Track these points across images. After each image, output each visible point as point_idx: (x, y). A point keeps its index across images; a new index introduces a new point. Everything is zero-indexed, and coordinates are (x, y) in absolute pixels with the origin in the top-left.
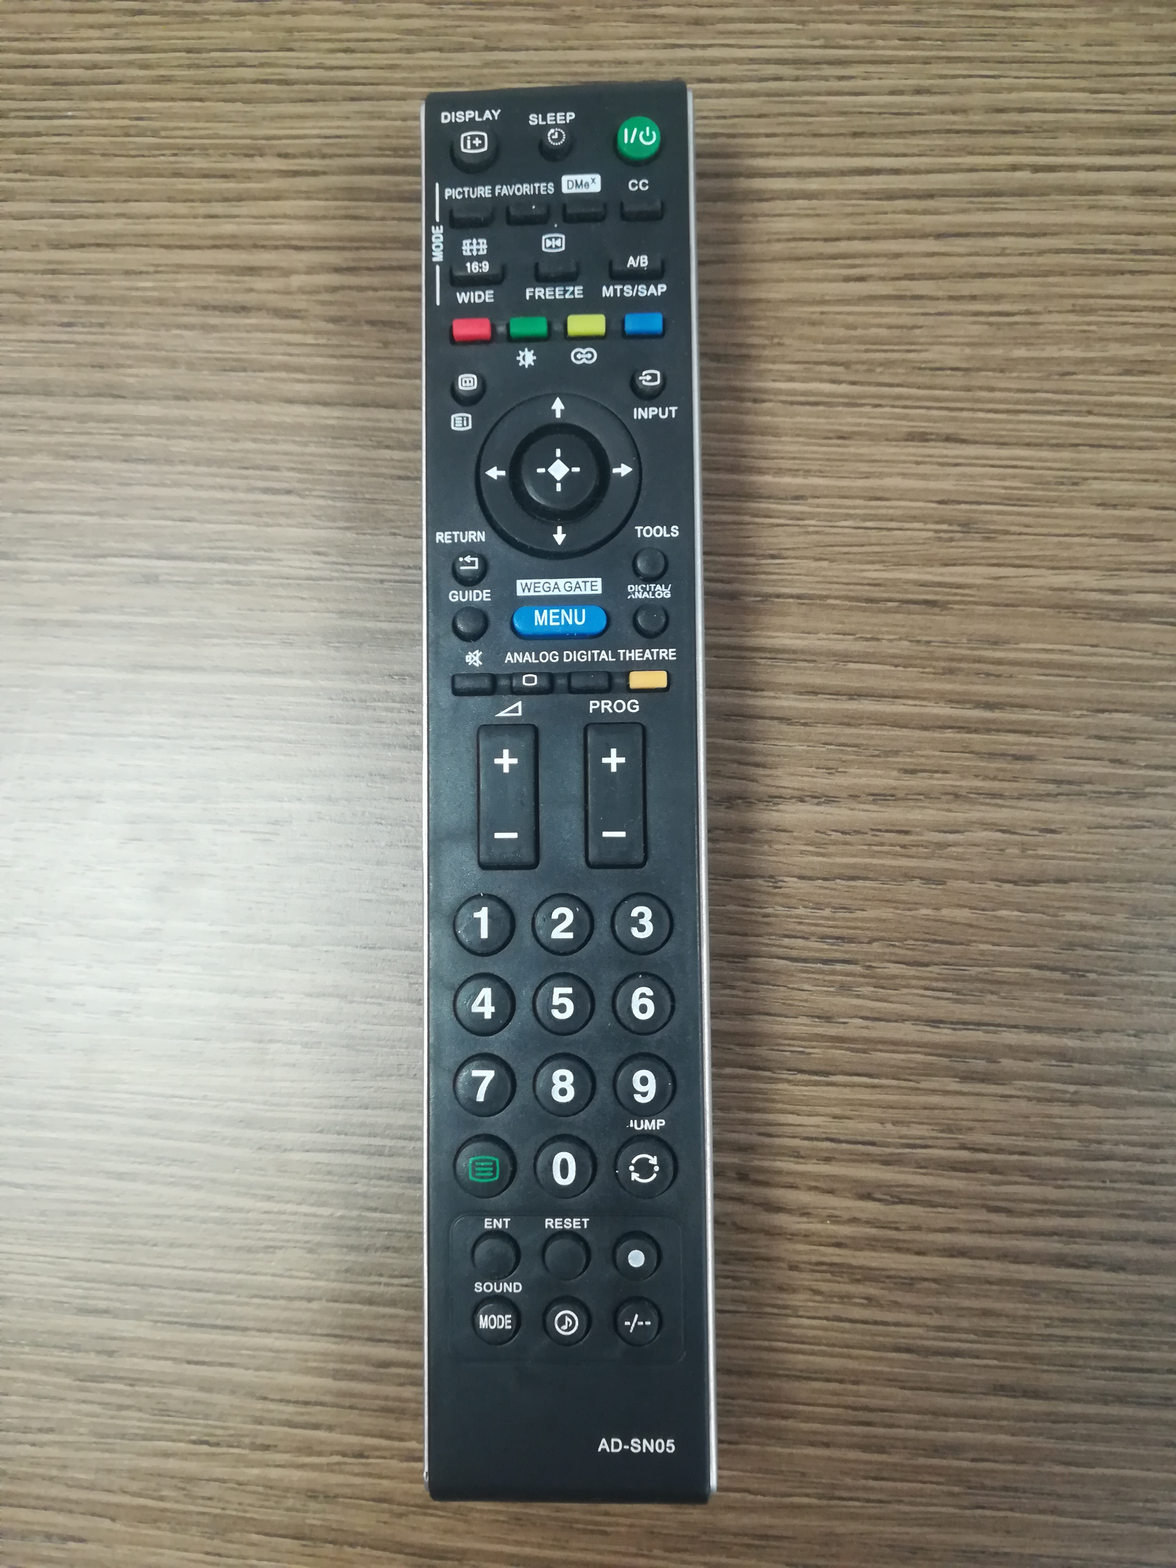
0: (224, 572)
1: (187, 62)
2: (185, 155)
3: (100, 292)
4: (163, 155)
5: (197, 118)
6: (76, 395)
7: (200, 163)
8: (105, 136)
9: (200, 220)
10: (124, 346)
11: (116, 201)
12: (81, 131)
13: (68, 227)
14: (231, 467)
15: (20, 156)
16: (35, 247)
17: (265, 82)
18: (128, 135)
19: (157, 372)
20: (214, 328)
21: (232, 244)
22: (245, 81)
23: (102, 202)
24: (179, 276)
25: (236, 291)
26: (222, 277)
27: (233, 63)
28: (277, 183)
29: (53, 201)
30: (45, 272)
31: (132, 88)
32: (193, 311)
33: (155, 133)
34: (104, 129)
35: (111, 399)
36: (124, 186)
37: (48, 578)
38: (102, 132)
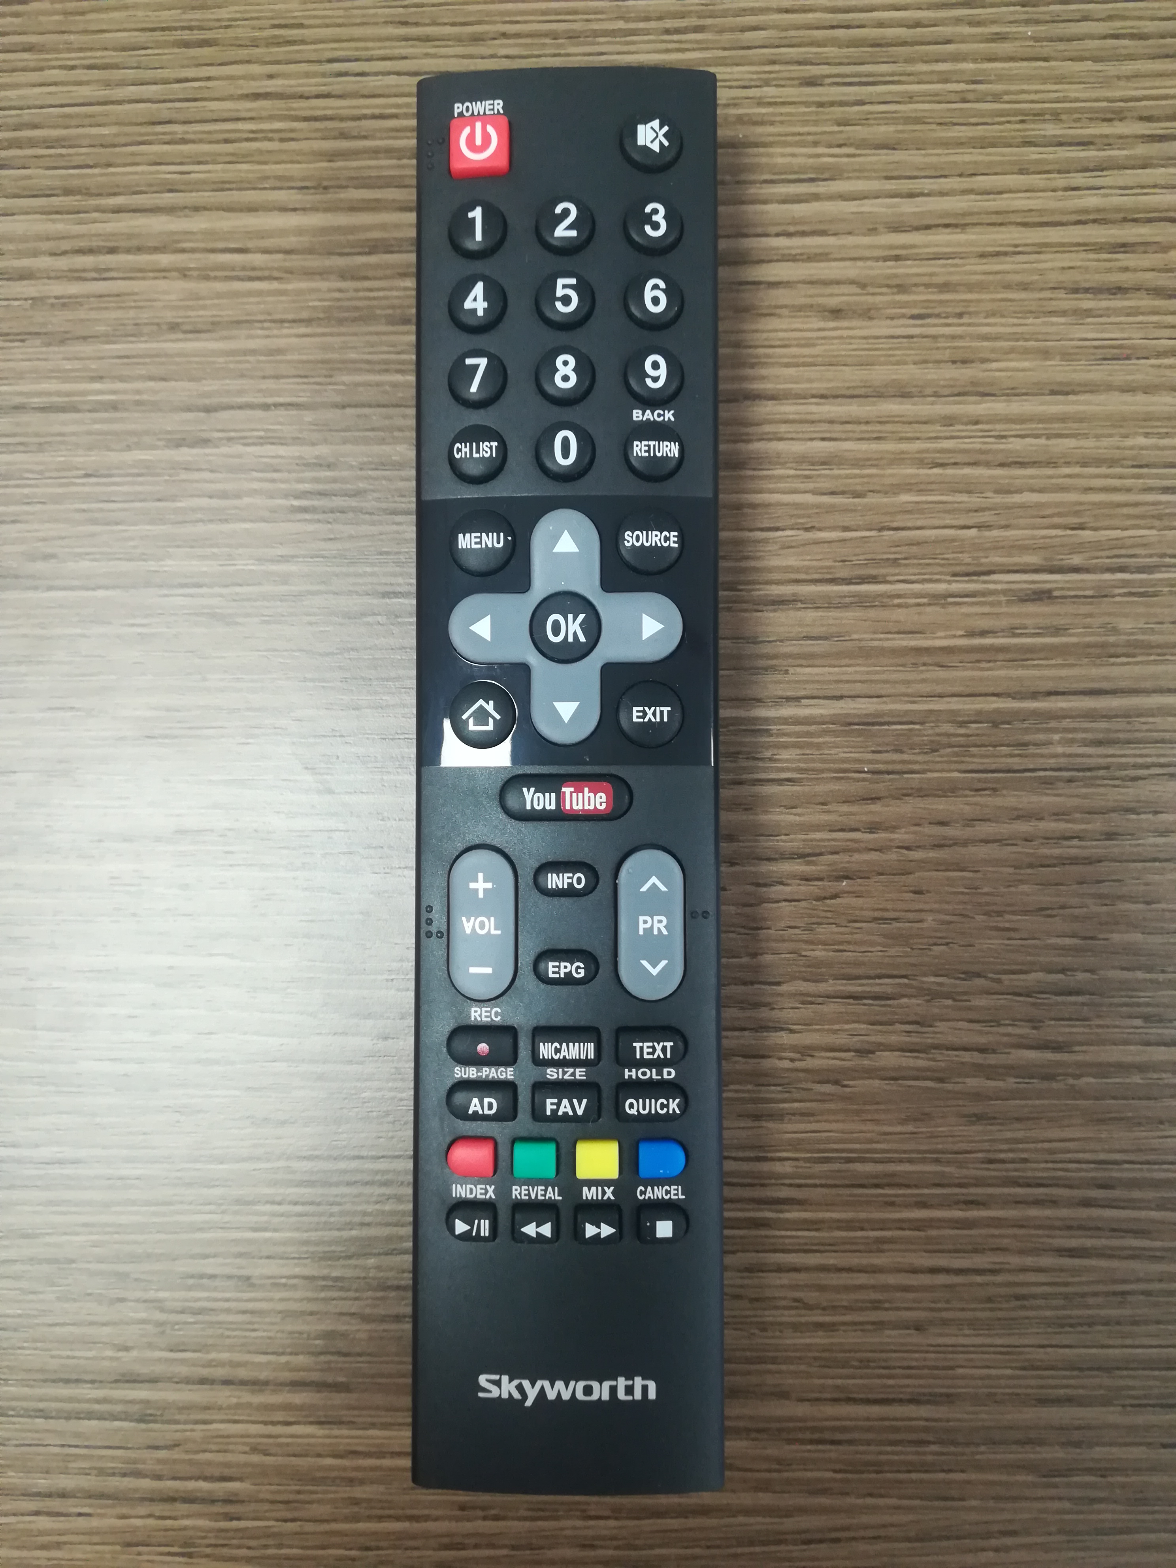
0: (1125, 583)
1: (1025, 17)
2: (1034, 122)
3: (955, 278)
4: (1009, 122)
5: (1044, 80)
6: (936, 395)
7: (1051, 130)
8: (939, 102)
9: (1060, 193)
10: (986, 338)
11: (960, 175)
12: (911, 97)
13: (908, 207)
14: (1122, 466)
15: (842, 128)
16: (873, 231)
17: (1116, 37)
18: (965, 101)
19: (1026, 364)
20: (1088, 313)
21: (1100, 218)
22: (1092, 37)
23: (945, 176)
24: (1042, 257)
25: (1109, 270)
26: (1092, 256)
27: (1077, 16)
28: (1141, 150)
29: (887, 178)
30: (886, 259)
31: (964, 47)
32: (1061, 294)
33: (997, 98)
34: (937, 95)
35: (978, 398)
36: (967, 158)
37: (925, 600)
38: (935, 98)
